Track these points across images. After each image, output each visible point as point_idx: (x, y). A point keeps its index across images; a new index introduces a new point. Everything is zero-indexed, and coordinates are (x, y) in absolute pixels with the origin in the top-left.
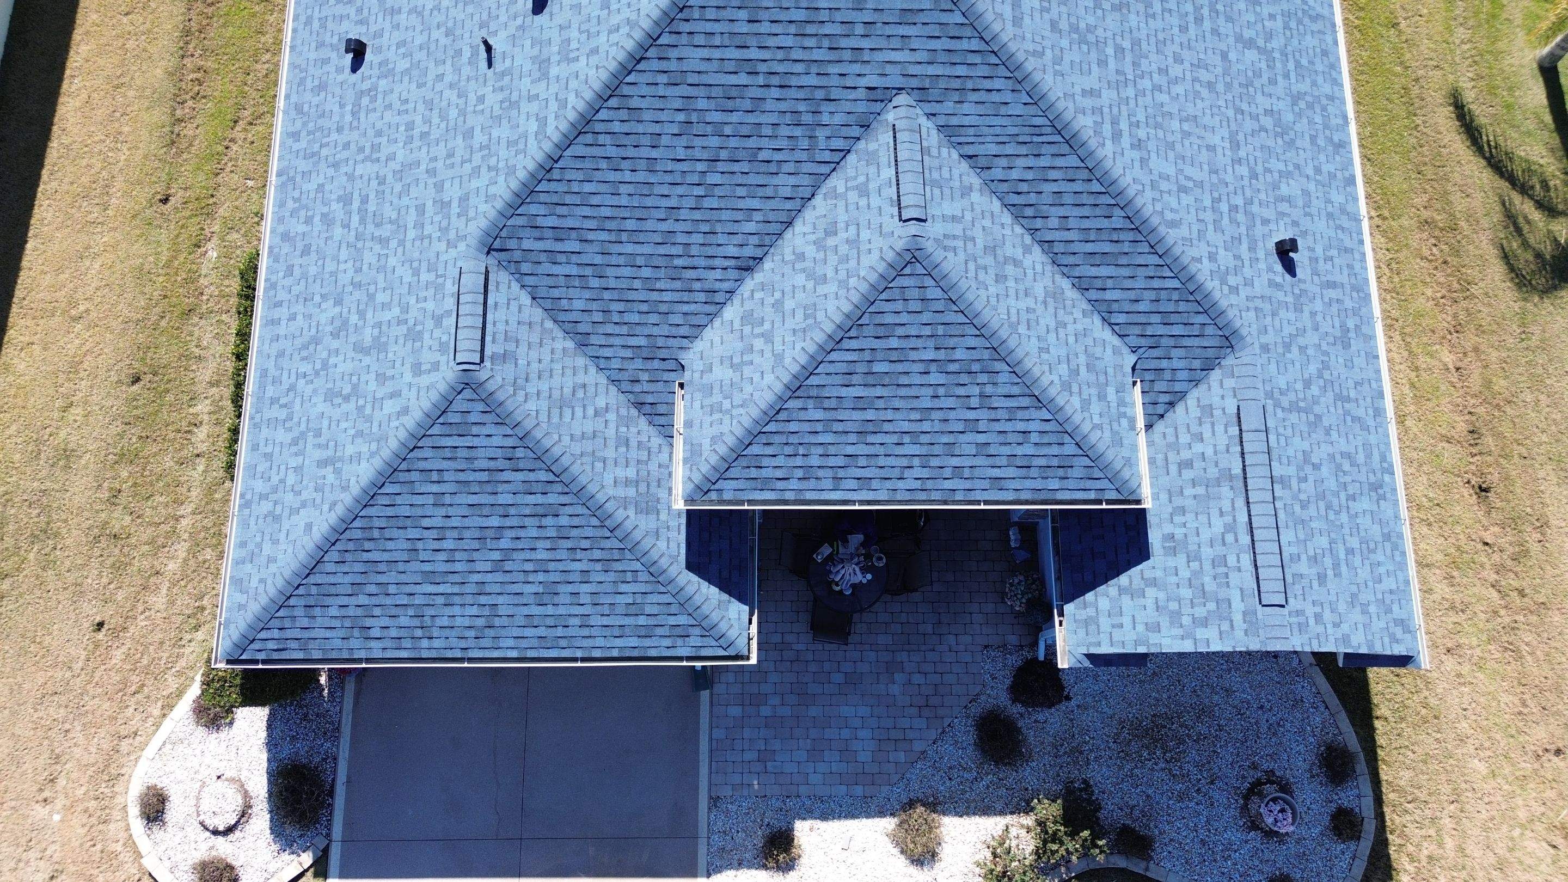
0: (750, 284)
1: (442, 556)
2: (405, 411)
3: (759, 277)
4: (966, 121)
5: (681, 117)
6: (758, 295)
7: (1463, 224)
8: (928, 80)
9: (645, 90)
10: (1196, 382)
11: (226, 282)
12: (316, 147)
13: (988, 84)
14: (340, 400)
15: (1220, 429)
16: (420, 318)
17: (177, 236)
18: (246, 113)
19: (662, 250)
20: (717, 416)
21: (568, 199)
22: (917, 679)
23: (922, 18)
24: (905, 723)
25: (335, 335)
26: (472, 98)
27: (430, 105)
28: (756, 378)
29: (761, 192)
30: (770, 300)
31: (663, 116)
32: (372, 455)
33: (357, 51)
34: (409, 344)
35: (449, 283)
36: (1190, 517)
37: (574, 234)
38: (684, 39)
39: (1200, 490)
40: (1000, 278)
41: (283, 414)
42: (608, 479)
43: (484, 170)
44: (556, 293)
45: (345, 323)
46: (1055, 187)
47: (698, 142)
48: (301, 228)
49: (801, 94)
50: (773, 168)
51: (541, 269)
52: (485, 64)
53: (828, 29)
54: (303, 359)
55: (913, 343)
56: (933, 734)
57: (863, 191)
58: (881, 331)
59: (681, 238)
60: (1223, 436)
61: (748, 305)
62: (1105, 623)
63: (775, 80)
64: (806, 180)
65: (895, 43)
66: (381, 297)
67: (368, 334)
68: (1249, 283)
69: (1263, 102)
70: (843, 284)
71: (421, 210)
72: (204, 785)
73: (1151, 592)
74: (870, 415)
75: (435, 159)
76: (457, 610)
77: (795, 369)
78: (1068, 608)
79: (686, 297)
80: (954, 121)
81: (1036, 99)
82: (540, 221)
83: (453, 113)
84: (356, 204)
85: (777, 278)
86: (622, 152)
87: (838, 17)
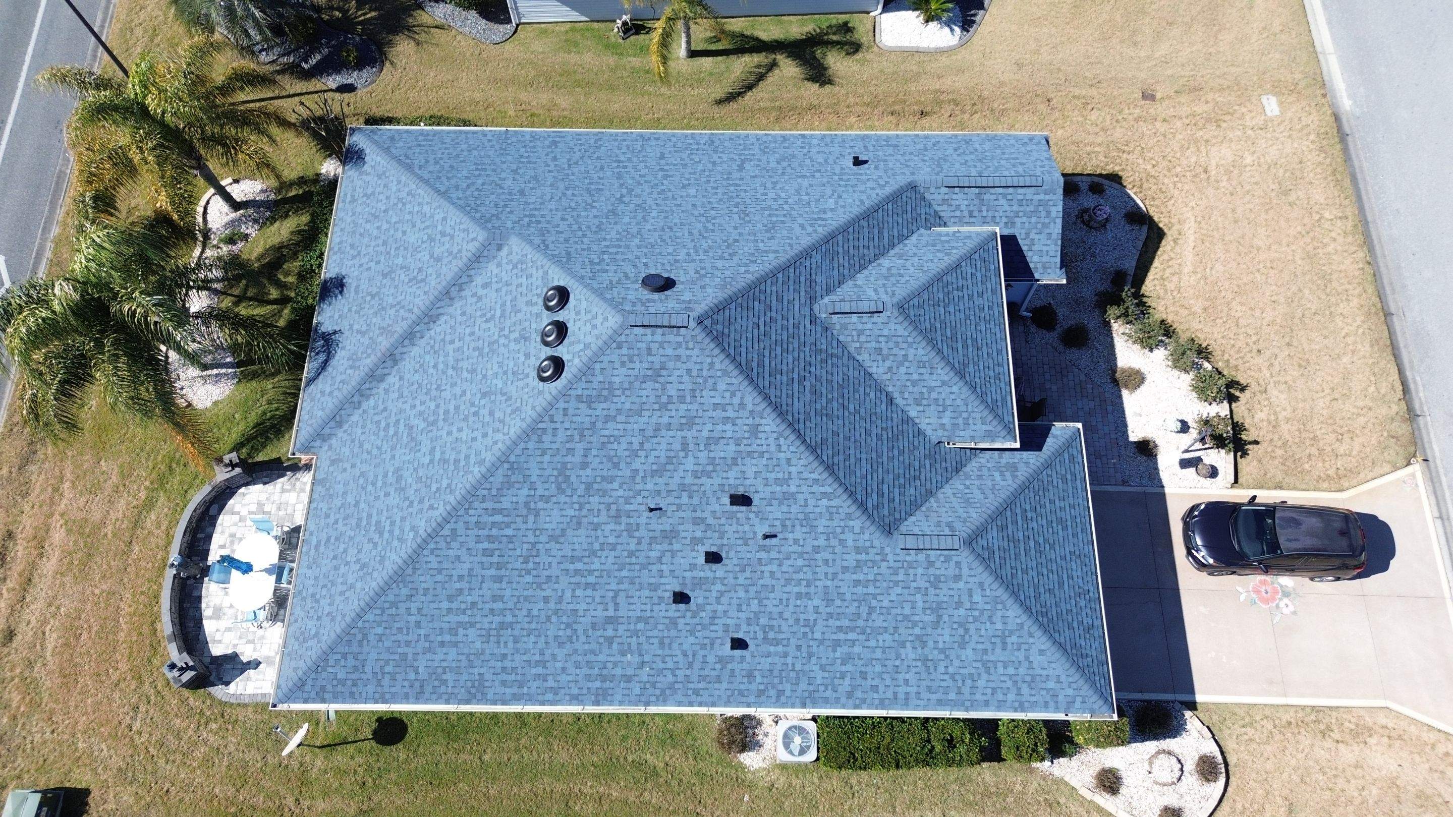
0: (899, 401)
1: (1050, 575)
2: (981, 584)
3: (896, 395)
4: (824, 281)
5: (824, 418)
6: (906, 395)
7: (778, 104)
8: (807, 295)
9: (813, 434)
10: (930, 204)
12: (793, 674)
13: (808, 268)
14: (967, 638)
15: (955, 196)
16: (926, 578)
19: (885, 442)
20: (971, 422)
21: (864, 485)
22: (1047, 376)
23: (780, 293)
24: (1071, 384)
25: (924, 644)
26: (795, 548)
27: (788, 581)
28: (953, 397)
29: (857, 386)
30: (911, 389)
31: (824, 427)
32: (1005, 607)
34: (941, 585)
36: (997, 214)
37: (880, 486)
38: (790, 409)
39: (984, 208)
40: (901, 275)
41: (969, 682)
42: (1002, 483)
43: (842, 537)
44: (908, 503)
45: (918, 637)
46: (851, 248)
47: (835, 413)
48: (847, 681)
49: (813, 356)
50: (846, 378)
51: (898, 508)
52: (774, 539)
53: (785, 337)
54: (935, 671)
55: (937, 316)
56: (1075, 370)
57: (861, 332)
58: (933, 330)
59: (880, 431)
60: (959, 195)
61: (911, 401)
62: (1045, 259)
63: (808, 368)
64: (851, 363)
65: (791, 307)
66: (907, 610)
67: (930, 618)
68: (880, 177)
69: (773, 164)
70: (910, 345)
71: (857, 583)
72: (1156, 783)
73: (1032, 236)
74: (969, 342)
75: (826, 574)
76: (1074, 573)
77: (952, 374)
78: (1037, 276)
79: (906, 435)
80: (824, 287)
81: (814, 248)
82: (875, 503)
83: (800, 562)
84: (842, 636)
85: (899, 383)
86: (841, 452)
87: (779, 331)
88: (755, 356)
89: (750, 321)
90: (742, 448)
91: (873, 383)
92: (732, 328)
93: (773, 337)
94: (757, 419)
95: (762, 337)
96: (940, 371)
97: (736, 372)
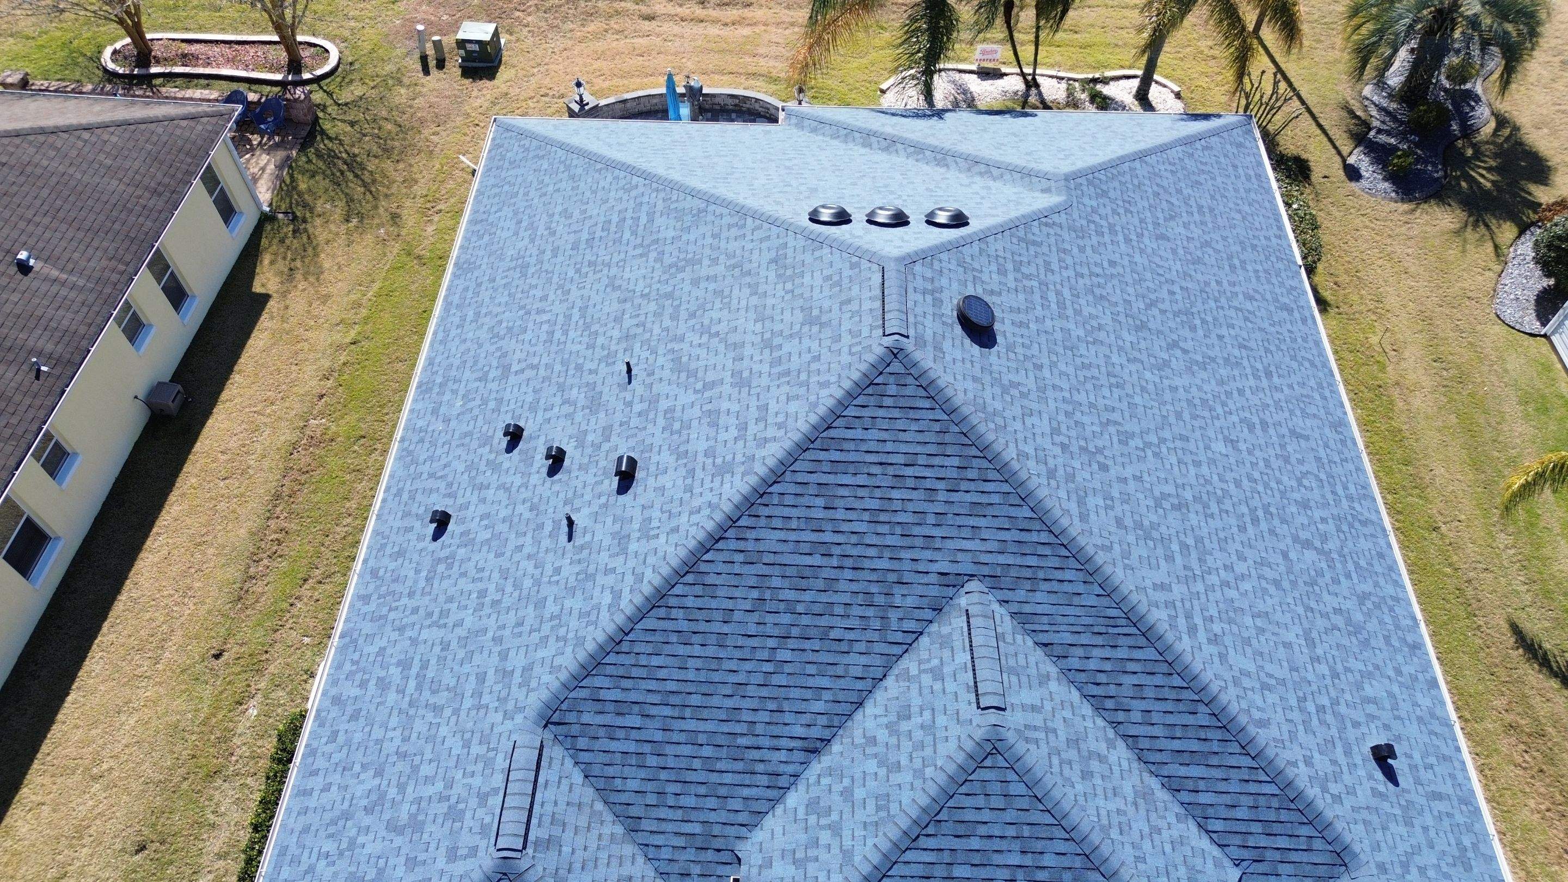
0: (816, 767)
3: (826, 761)
4: (1040, 609)
5: (755, 594)
6: (825, 781)
7: (1550, 730)
8: (999, 569)
9: (721, 568)
11: (260, 743)
12: (385, 610)
13: (1059, 575)
16: (464, 794)
17: (221, 693)
18: (317, 572)
19: (725, 728)
21: (635, 672)
23: (990, 511)
25: (368, 810)
26: (549, 569)
27: (505, 574)
28: (822, 878)
29: (831, 670)
30: (837, 788)
31: (737, 593)
33: (441, 521)
34: (448, 824)
35: (500, 757)
37: (636, 708)
38: (763, 522)
40: (1086, 775)
43: (552, 640)
44: (610, 771)
45: (382, 796)
46: (1134, 680)
47: (770, 619)
48: (356, 692)
49: (874, 577)
50: (843, 646)
51: (597, 745)
52: (566, 538)
53: (901, 518)
54: (329, 836)
55: (997, 844)
57: (938, 674)
58: (961, 830)
59: (747, 716)
61: (815, 792)
63: (849, 562)
64: (878, 661)
65: (966, 533)
66: (426, 770)
67: (405, 811)
68: (1351, 791)
69: (1330, 601)
70: (919, 774)
71: (481, 678)
75: (503, 627)
77: (866, 869)
79: (747, 779)
80: (1027, 609)
81: (1108, 591)
82: (603, 694)
83: (528, 583)
84: (415, 669)
85: (846, 763)
86: (694, 627)
87: (910, 507)
88: (852, 457)
89: (919, 449)
90: (701, 458)
91: (845, 708)
92: (896, 413)
93: (895, 494)
94: (742, 469)
95: (891, 470)
96: (870, 843)
97: (813, 419)
